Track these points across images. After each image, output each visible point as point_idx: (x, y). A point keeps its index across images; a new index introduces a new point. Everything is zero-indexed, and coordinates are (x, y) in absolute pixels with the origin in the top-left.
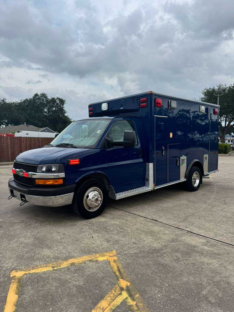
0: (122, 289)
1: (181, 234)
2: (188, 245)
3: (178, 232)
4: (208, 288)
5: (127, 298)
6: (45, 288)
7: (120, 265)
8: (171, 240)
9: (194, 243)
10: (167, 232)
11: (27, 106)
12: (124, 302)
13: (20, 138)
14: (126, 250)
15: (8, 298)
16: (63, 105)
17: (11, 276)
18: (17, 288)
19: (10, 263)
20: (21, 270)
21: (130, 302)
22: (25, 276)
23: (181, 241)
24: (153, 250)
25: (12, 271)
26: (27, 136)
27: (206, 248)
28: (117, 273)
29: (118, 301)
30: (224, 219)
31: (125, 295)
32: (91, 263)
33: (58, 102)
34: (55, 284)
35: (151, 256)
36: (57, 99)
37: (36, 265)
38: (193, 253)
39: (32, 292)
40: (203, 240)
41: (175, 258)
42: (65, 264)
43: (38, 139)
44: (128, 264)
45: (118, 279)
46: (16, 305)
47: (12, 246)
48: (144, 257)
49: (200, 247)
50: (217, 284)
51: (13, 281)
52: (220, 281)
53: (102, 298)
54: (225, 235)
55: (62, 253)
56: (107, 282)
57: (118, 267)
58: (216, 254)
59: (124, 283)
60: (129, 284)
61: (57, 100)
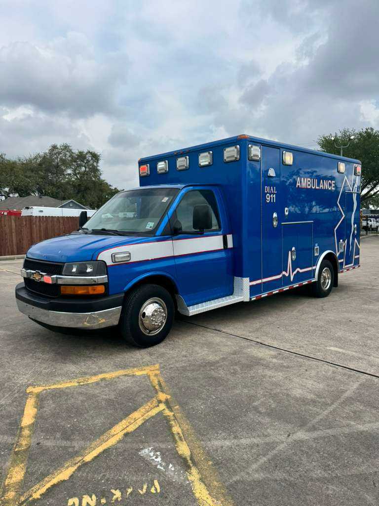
0: (160, 402)
1: (248, 346)
2: (253, 357)
3: (244, 343)
4: (262, 399)
5: (164, 409)
6: (69, 402)
7: (162, 379)
8: (231, 352)
9: (260, 355)
10: (229, 343)
11: (40, 165)
12: (160, 413)
13: (30, 218)
14: (172, 364)
15: (25, 412)
16: (97, 162)
17: (28, 392)
18: (35, 402)
19: (25, 379)
20: (39, 385)
21: (167, 412)
22: (45, 391)
23: (244, 353)
24: (206, 363)
25: (28, 386)
26: (41, 215)
27: (274, 360)
28: (157, 387)
29: (154, 412)
30: (312, 329)
31: (162, 406)
32: (126, 378)
33: (89, 157)
34: (81, 398)
35: (202, 369)
36: (86, 154)
37: (58, 381)
38: (255, 365)
39: (54, 405)
40: (273, 352)
41: (232, 371)
42: (94, 379)
43: (57, 219)
44: (172, 378)
45: (157, 393)
46: (35, 417)
47: (26, 362)
48: (193, 370)
49: (268, 359)
50: (274, 396)
51: (30, 396)
52: (279, 393)
53: (135, 410)
54: (305, 346)
55: (91, 368)
56: (143, 396)
57: (159, 381)
58: (284, 366)
59: (162, 396)
60: (169, 397)
61: (87, 156)
